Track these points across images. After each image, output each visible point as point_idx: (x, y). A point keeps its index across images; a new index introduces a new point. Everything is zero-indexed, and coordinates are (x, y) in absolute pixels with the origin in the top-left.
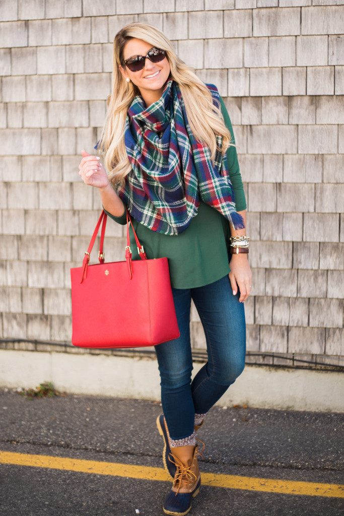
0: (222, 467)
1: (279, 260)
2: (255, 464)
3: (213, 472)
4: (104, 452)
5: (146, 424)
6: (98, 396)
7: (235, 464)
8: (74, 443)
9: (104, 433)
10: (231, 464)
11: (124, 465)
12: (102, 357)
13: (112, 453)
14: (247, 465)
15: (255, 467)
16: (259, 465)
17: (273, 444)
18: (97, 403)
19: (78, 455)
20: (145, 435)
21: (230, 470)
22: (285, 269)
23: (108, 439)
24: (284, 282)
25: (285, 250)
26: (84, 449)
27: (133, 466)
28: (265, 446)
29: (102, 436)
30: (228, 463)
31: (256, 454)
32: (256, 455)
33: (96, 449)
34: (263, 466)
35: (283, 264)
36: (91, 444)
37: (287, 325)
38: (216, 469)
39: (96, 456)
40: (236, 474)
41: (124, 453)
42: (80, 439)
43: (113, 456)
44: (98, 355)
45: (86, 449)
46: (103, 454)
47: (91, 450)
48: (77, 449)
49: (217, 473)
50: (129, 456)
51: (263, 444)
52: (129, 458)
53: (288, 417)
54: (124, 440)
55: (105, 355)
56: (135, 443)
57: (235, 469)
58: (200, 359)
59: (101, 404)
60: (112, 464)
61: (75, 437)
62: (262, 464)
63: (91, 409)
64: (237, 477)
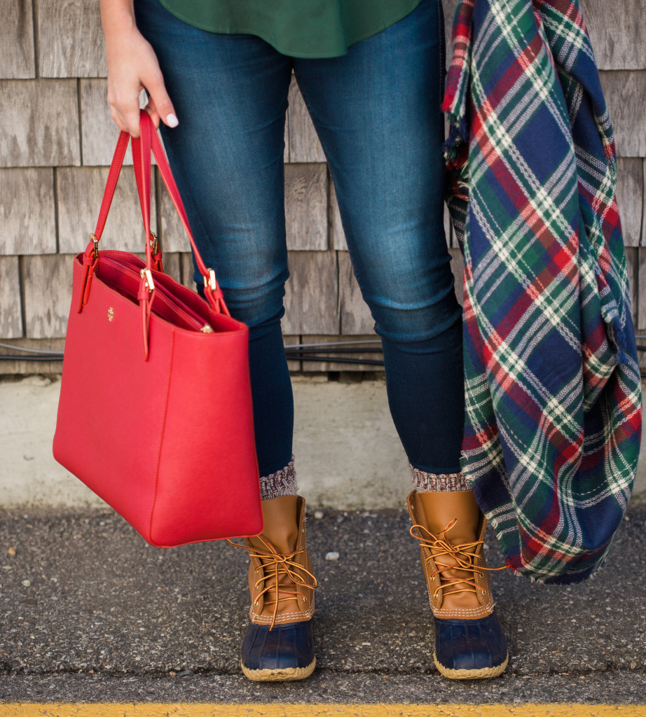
0: (518, 684)
1: (612, 45)
2: (610, 667)
3: (500, 700)
4: (132, 673)
5: (219, 581)
6: (21, 508)
7: (552, 672)
8: (23, 657)
9: (101, 619)
10: (540, 673)
11: (218, 707)
12: (36, 381)
13: (159, 674)
14: (588, 671)
15: (615, 676)
16: (624, 668)
17: (631, 605)
18: (28, 531)
19: (55, 691)
20: (232, 613)
21: (545, 690)
22: (629, 71)
23: (123, 636)
24: (626, 111)
25: (627, 12)
26: (65, 671)
27: (246, 706)
28: (614, 613)
29: (101, 628)
30: (531, 671)
31: (600, 636)
32: (602, 641)
33: (101, 668)
34: (636, 670)
35: (624, 58)
36: (78, 654)
37: (635, 244)
38: (505, 690)
39: (113, 688)
40: (571, 699)
41: (196, 671)
42: (36, 642)
43: (168, 684)
44: (18, 377)
45: (73, 671)
46: (131, 680)
47: (86, 671)
48: (43, 674)
49: (512, 700)
50: (217, 678)
51: (603, 607)
52: (222, 685)
53: (638, 526)
54: (175, 633)
55: (42, 376)
56: (216, 639)
57: (560, 686)
58: (361, 368)
59: (44, 531)
60: (178, 706)
61: (15, 638)
62: (633, 666)
63: (17, 552)
64: (577, 706)
